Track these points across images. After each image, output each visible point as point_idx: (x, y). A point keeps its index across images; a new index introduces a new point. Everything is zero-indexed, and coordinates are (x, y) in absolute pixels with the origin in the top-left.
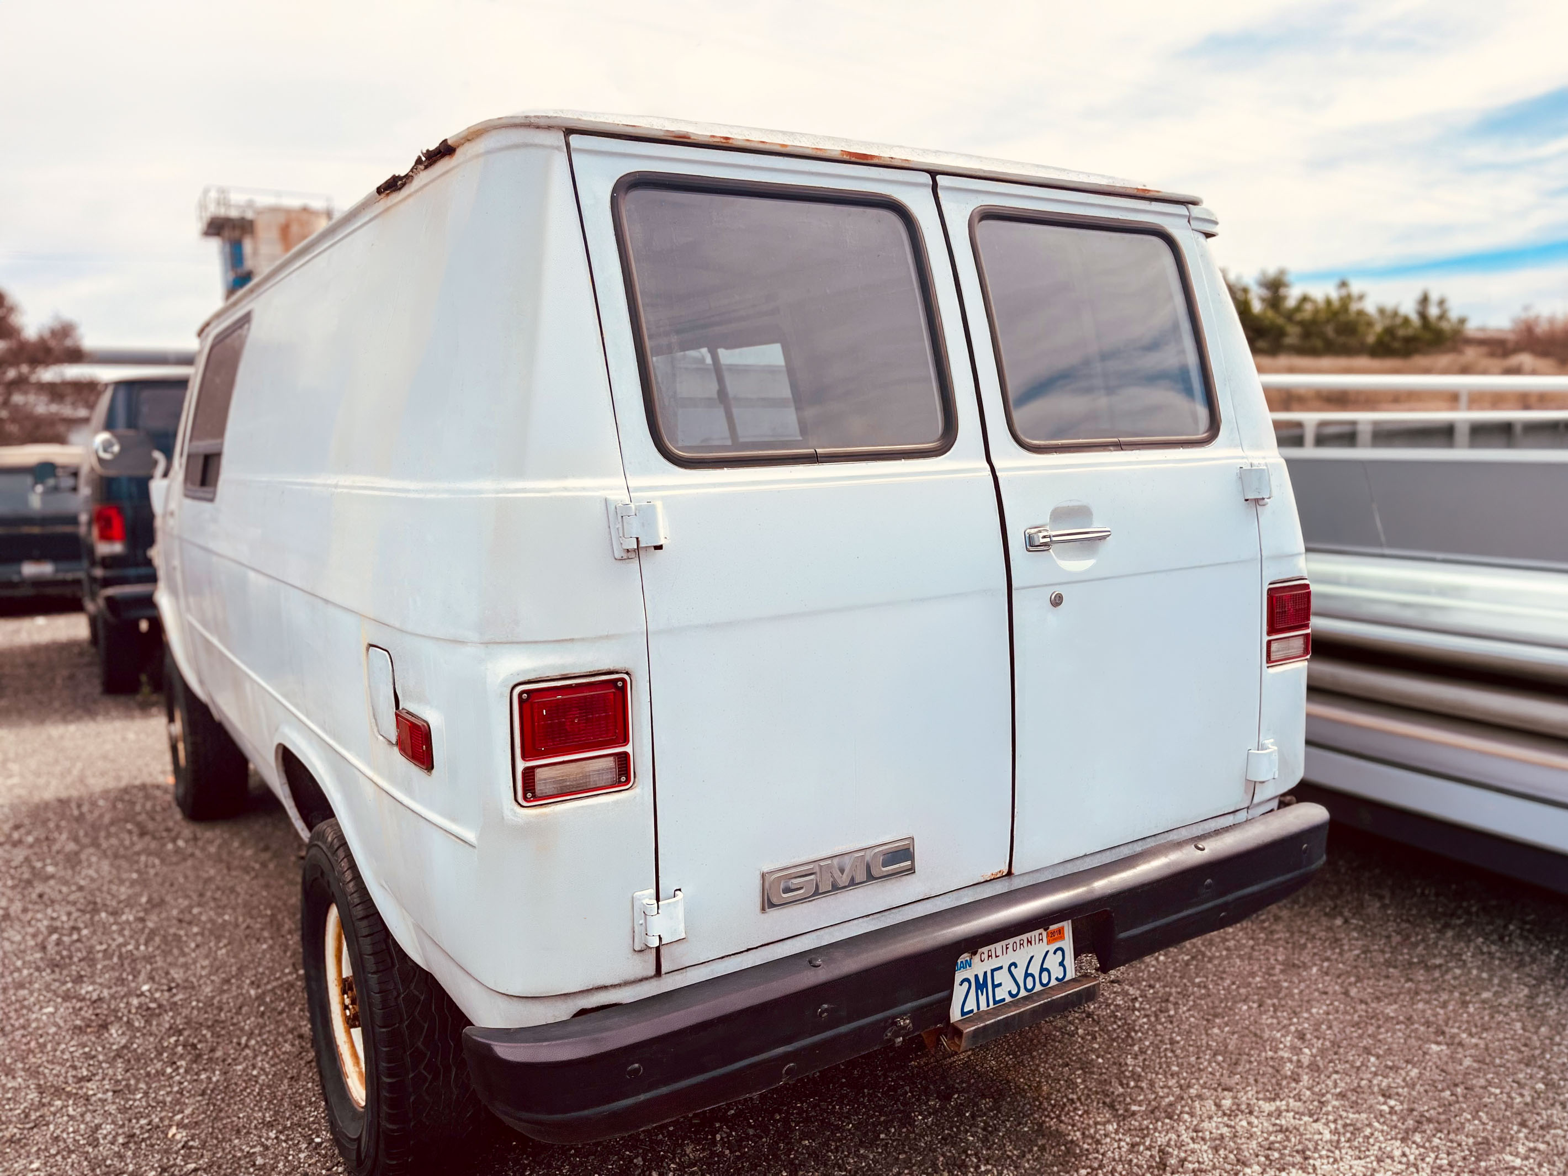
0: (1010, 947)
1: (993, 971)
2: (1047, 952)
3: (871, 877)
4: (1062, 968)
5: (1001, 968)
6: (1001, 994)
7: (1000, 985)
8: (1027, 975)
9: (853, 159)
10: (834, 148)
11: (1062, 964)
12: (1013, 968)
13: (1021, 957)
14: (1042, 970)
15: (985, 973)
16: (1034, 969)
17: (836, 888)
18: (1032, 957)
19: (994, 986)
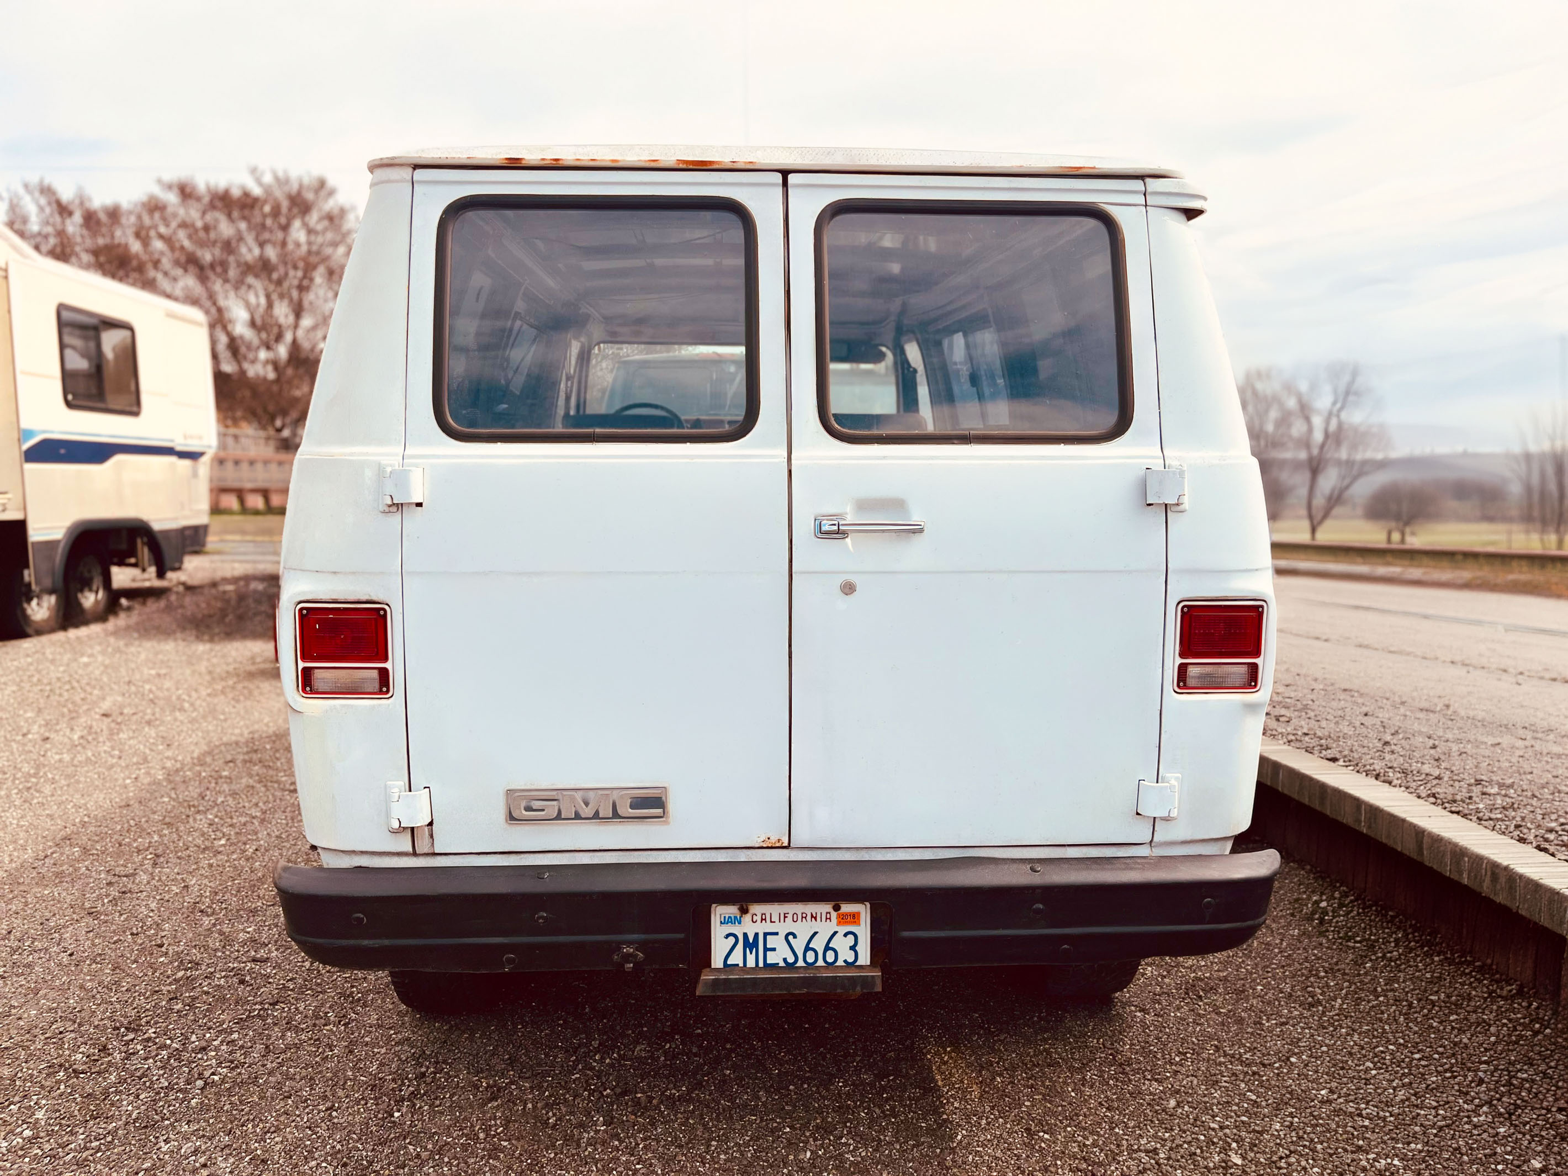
0: (790, 916)
1: (766, 934)
2: (835, 933)
3: (616, 815)
4: (853, 953)
5: (777, 934)
6: (772, 958)
7: (774, 949)
8: (807, 948)
9: (691, 167)
10: (669, 159)
11: (853, 948)
12: (790, 937)
13: (803, 930)
14: (827, 948)
15: (756, 935)
16: (818, 944)
17: (578, 816)
18: (816, 933)
19: (766, 949)
